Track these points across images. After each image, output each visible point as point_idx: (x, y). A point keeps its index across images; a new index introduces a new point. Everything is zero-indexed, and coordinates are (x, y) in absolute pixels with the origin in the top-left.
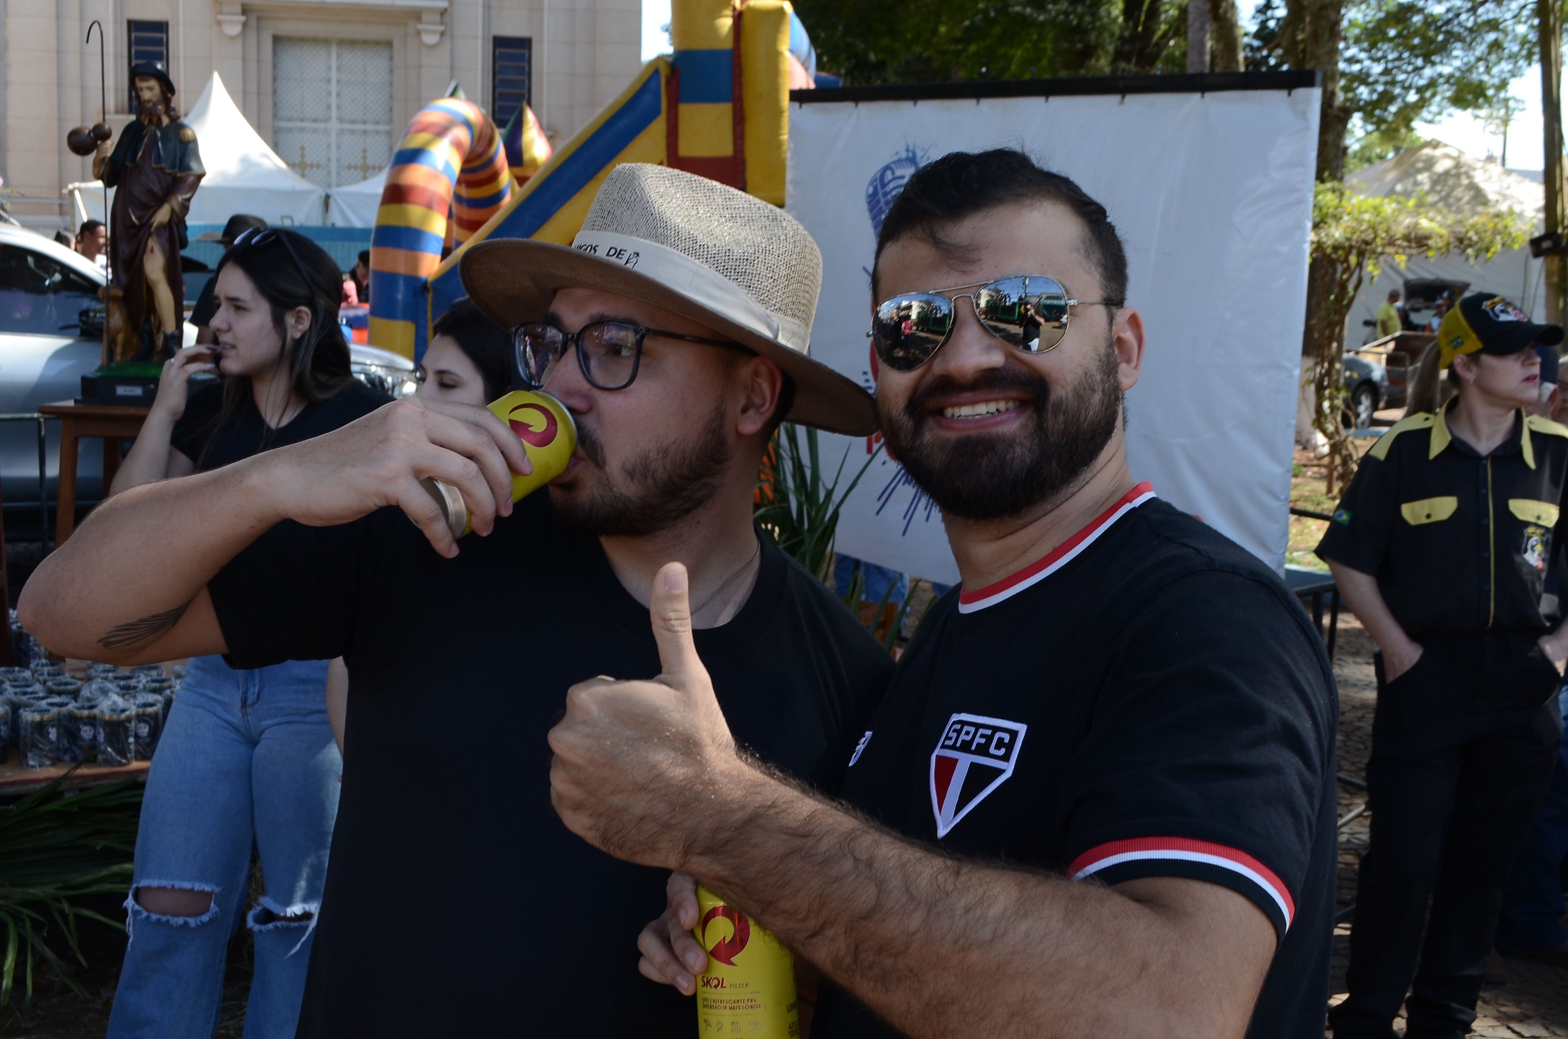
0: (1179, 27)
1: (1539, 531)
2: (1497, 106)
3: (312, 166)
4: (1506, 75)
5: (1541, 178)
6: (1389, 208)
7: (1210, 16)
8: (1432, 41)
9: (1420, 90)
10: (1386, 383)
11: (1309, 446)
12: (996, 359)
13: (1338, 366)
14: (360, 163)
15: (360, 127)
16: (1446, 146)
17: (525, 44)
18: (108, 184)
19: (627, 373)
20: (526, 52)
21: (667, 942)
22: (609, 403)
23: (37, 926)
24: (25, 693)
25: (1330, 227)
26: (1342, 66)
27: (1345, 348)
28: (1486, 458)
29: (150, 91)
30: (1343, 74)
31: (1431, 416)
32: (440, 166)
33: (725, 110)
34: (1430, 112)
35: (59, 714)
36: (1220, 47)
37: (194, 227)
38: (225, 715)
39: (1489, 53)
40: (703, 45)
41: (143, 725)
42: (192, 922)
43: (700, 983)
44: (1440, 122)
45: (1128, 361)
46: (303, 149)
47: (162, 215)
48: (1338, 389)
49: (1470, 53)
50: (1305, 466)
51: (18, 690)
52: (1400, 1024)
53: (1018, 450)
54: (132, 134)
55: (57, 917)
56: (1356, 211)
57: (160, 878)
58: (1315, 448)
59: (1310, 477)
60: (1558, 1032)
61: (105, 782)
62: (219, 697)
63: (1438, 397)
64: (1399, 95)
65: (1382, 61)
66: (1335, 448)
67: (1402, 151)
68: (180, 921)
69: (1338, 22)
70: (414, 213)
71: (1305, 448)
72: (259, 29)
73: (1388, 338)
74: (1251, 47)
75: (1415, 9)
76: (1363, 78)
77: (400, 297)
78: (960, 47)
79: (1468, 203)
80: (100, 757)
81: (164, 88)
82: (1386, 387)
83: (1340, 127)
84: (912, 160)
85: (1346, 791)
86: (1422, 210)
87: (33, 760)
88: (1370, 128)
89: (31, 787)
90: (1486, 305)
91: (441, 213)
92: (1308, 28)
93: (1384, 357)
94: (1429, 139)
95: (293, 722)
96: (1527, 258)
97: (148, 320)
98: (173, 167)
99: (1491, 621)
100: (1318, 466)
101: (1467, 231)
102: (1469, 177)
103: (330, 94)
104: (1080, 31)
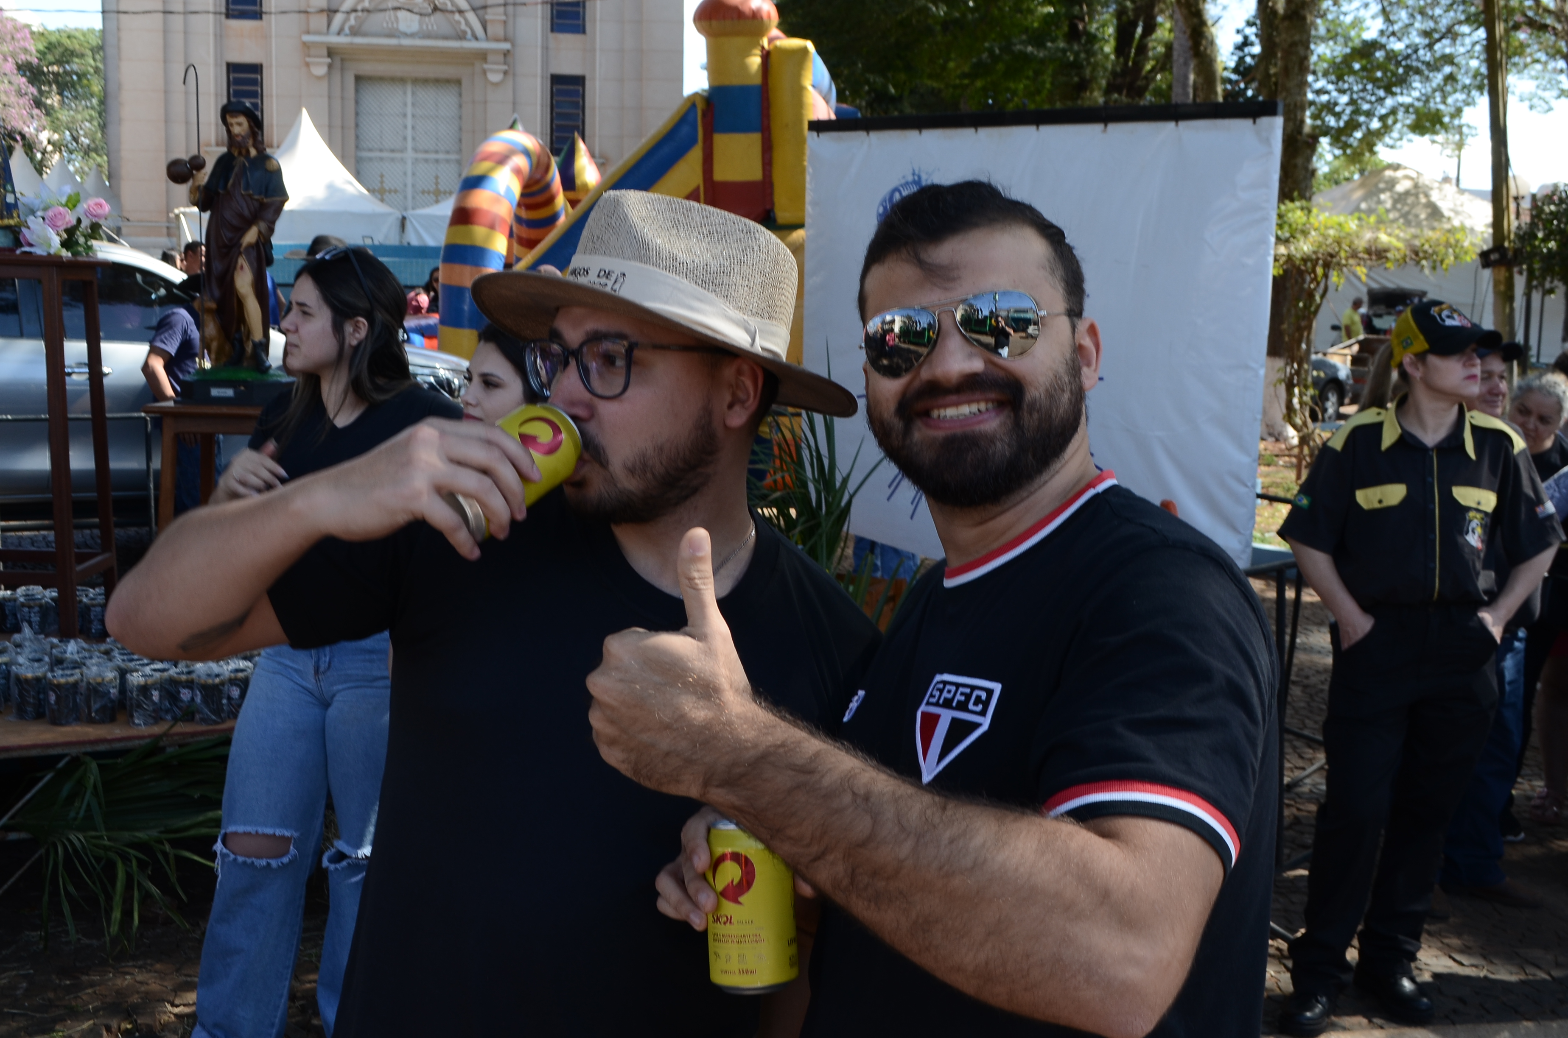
0: (1165, 62)
1: (1479, 516)
2: (1453, 131)
3: (390, 191)
4: (1459, 104)
5: (1490, 197)
6: (1352, 225)
7: (1191, 52)
8: (1394, 74)
9: (1382, 118)
10: (1351, 382)
11: (1281, 439)
12: (977, 365)
13: (1306, 366)
14: (432, 188)
15: (433, 156)
16: (1405, 168)
17: (579, 81)
18: (203, 209)
19: (620, 381)
20: (581, 89)
21: (681, 883)
22: (606, 409)
23: (142, 865)
24: (132, 660)
25: (1298, 241)
26: (1310, 96)
27: (1313, 350)
28: (1432, 449)
29: (240, 125)
30: (1312, 103)
31: (1383, 411)
32: (502, 191)
33: (754, 140)
34: (1391, 138)
35: (161, 678)
36: (1200, 80)
37: (280, 246)
38: (300, 681)
39: (1445, 85)
40: (735, 81)
41: (234, 688)
42: (274, 863)
43: (711, 919)
44: (1401, 147)
45: (1089, 365)
46: (382, 176)
47: (251, 236)
48: (1306, 387)
49: (1428, 85)
50: (1277, 456)
51: (125, 657)
52: (1352, 955)
53: (999, 445)
54: (224, 164)
55: (160, 857)
56: (1322, 228)
57: (245, 824)
58: (1286, 439)
59: (1283, 466)
60: (1495, 961)
61: (202, 738)
62: (295, 666)
63: (1390, 393)
64: (1365, 122)
65: (1349, 93)
66: (1304, 440)
67: (1366, 173)
68: (264, 862)
69: (1306, 58)
70: (479, 232)
71: (1277, 440)
72: (342, 69)
73: (1353, 340)
74: (1230, 81)
75: (1378, 46)
76: (1330, 107)
77: (466, 308)
78: (966, 82)
79: (1426, 219)
80: (197, 717)
81: (252, 124)
82: (1351, 386)
83: (1309, 152)
84: (917, 182)
85: (1310, 747)
86: (1382, 226)
87: (139, 719)
88: (1338, 152)
89: (137, 742)
90: (1434, 311)
91: (503, 233)
92: (1279, 63)
93: (1349, 358)
94: (1390, 162)
95: (361, 687)
96: (1477, 268)
97: (238, 330)
98: (260, 194)
99: (1436, 595)
100: (1289, 456)
101: (1423, 245)
102: (1427, 195)
103: (406, 127)
104: (1076, 66)
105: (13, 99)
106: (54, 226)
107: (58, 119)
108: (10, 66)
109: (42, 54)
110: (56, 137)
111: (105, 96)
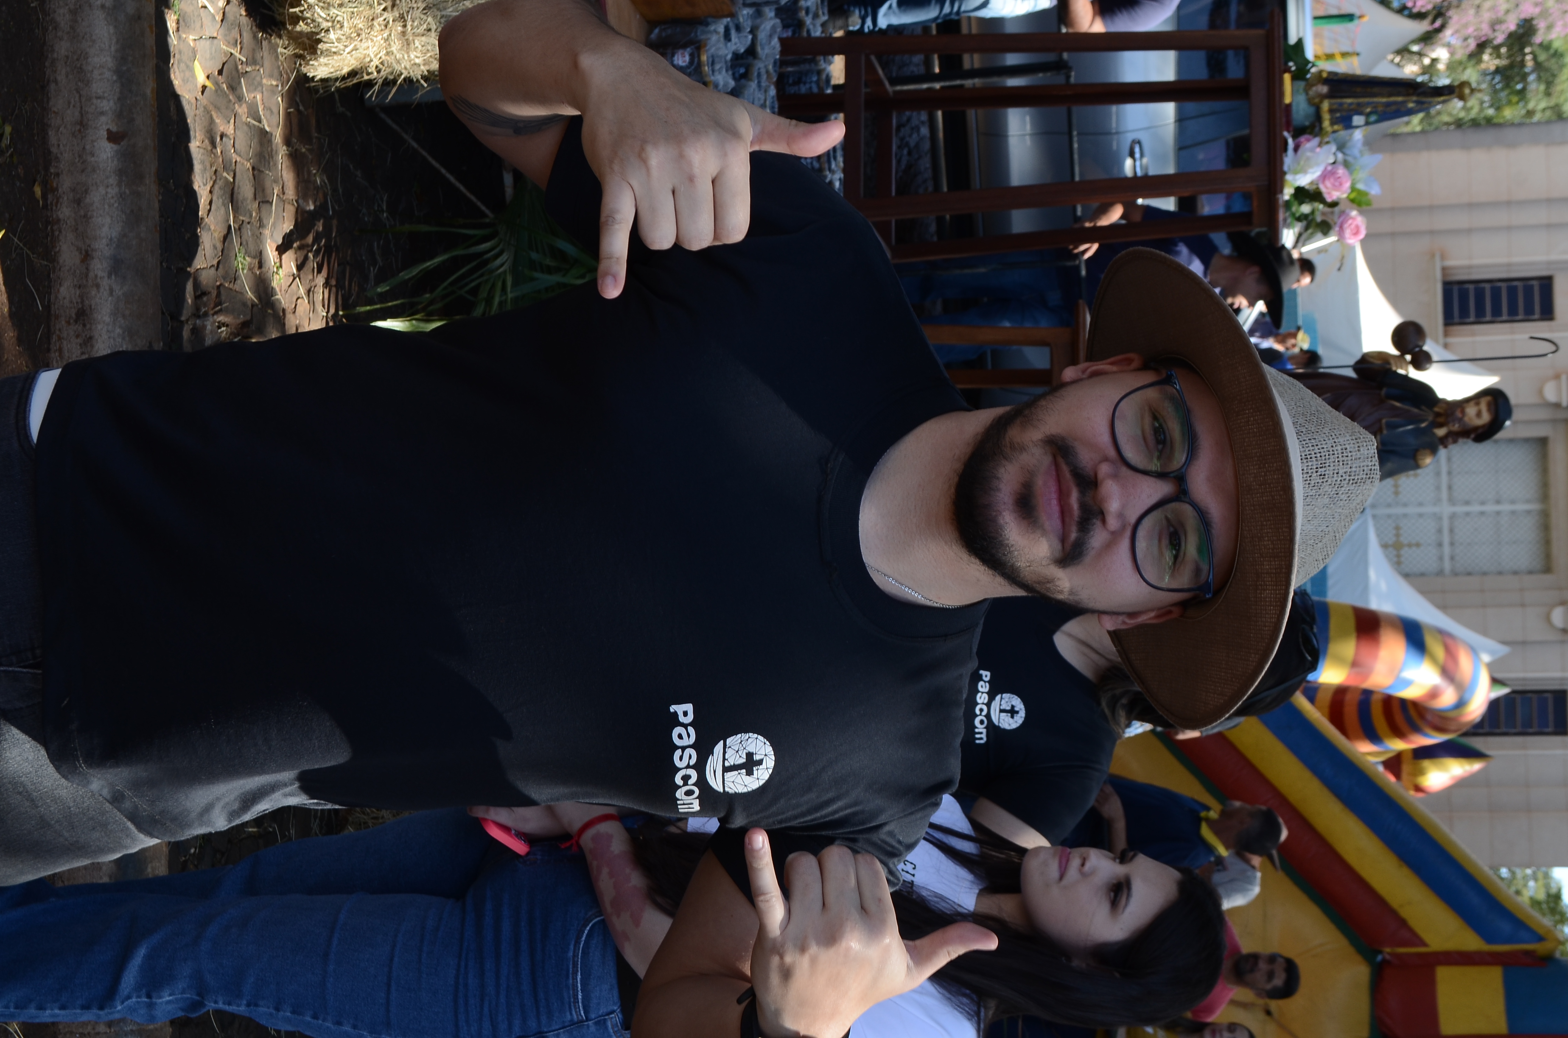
17: (1561, 727)
18: (1359, 369)
20: (1550, 730)
29: (1477, 414)
33: (1498, 1024)
72: (1554, 421)
105: (1487, 16)
106: (1324, 176)
107: (1465, 69)
108: (1528, 10)
109: (1546, 46)
110: (1441, 66)
111: (1499, 125)
